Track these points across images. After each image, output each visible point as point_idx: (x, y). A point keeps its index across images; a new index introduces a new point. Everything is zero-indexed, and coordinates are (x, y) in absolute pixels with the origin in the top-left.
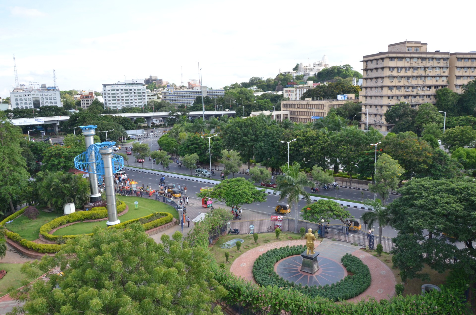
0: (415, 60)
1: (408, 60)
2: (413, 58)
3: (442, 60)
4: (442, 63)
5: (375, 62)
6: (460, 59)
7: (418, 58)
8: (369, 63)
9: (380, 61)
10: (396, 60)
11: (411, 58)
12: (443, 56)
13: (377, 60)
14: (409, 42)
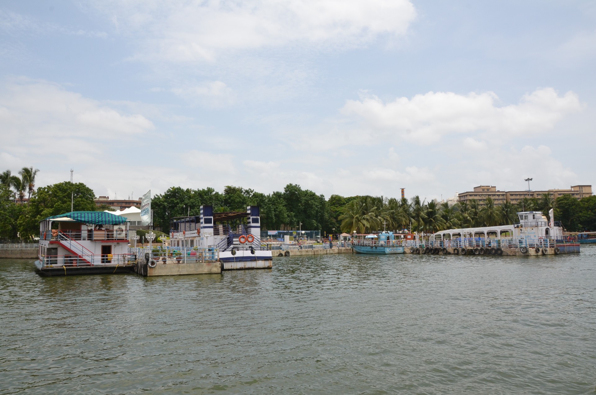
0: (485, 196)
1: (480, 196)
2: (483, 195)
3: (501, 196)
4: (501, 197)
5: (463, 197)
6: (512, 195)
7: (486, 195)
8: (461, 197)
9: (465, 197)
10: (473, 196)
11: (482, 195)
12: (501, 193)
13: (464, 196)
14: (482, 186)
